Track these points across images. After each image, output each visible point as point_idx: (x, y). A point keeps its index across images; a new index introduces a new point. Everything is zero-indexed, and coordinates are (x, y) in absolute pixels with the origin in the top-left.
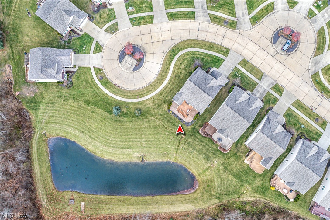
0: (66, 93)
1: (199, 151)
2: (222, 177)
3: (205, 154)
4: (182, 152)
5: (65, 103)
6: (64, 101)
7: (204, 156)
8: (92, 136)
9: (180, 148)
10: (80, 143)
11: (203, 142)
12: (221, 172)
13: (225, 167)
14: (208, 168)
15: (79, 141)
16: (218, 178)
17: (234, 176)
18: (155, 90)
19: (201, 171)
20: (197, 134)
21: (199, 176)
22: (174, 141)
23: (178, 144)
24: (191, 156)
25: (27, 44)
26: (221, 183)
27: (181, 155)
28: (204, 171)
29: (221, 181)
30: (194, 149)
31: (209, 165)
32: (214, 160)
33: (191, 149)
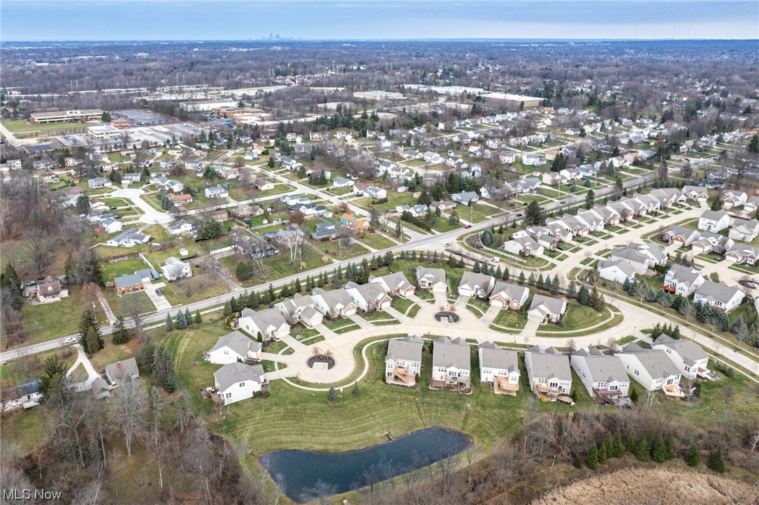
0: (265, 403)
1: (444, 404)
2: (487, 415)
3: (452, 404)
4: (427, 415)
5: (267, 412)
6: (265, 411)
7: (452, 407)
8: (314, 433)
9: (422, 412)
10: (302, 449)
11: (441, 395)
12: (482, 412)
13: (482, 406)
14: (467, 417)
15: (300, 447)
16: (483, 419)
17: (498, 408)
18: (361, 374)
19: (461, 424)
20: (430, 392)
21: (464, 429)
22: (410, 408)
23: (416, 409)
24: (439, 415)
25: (200, 384)
26: (492, 422)
27: (428, 419)
28: (465, 421)
29: (490, 420)
30: (437, 406)
31: (464, 413)
32: (465, 405)
33: (434, 407)
